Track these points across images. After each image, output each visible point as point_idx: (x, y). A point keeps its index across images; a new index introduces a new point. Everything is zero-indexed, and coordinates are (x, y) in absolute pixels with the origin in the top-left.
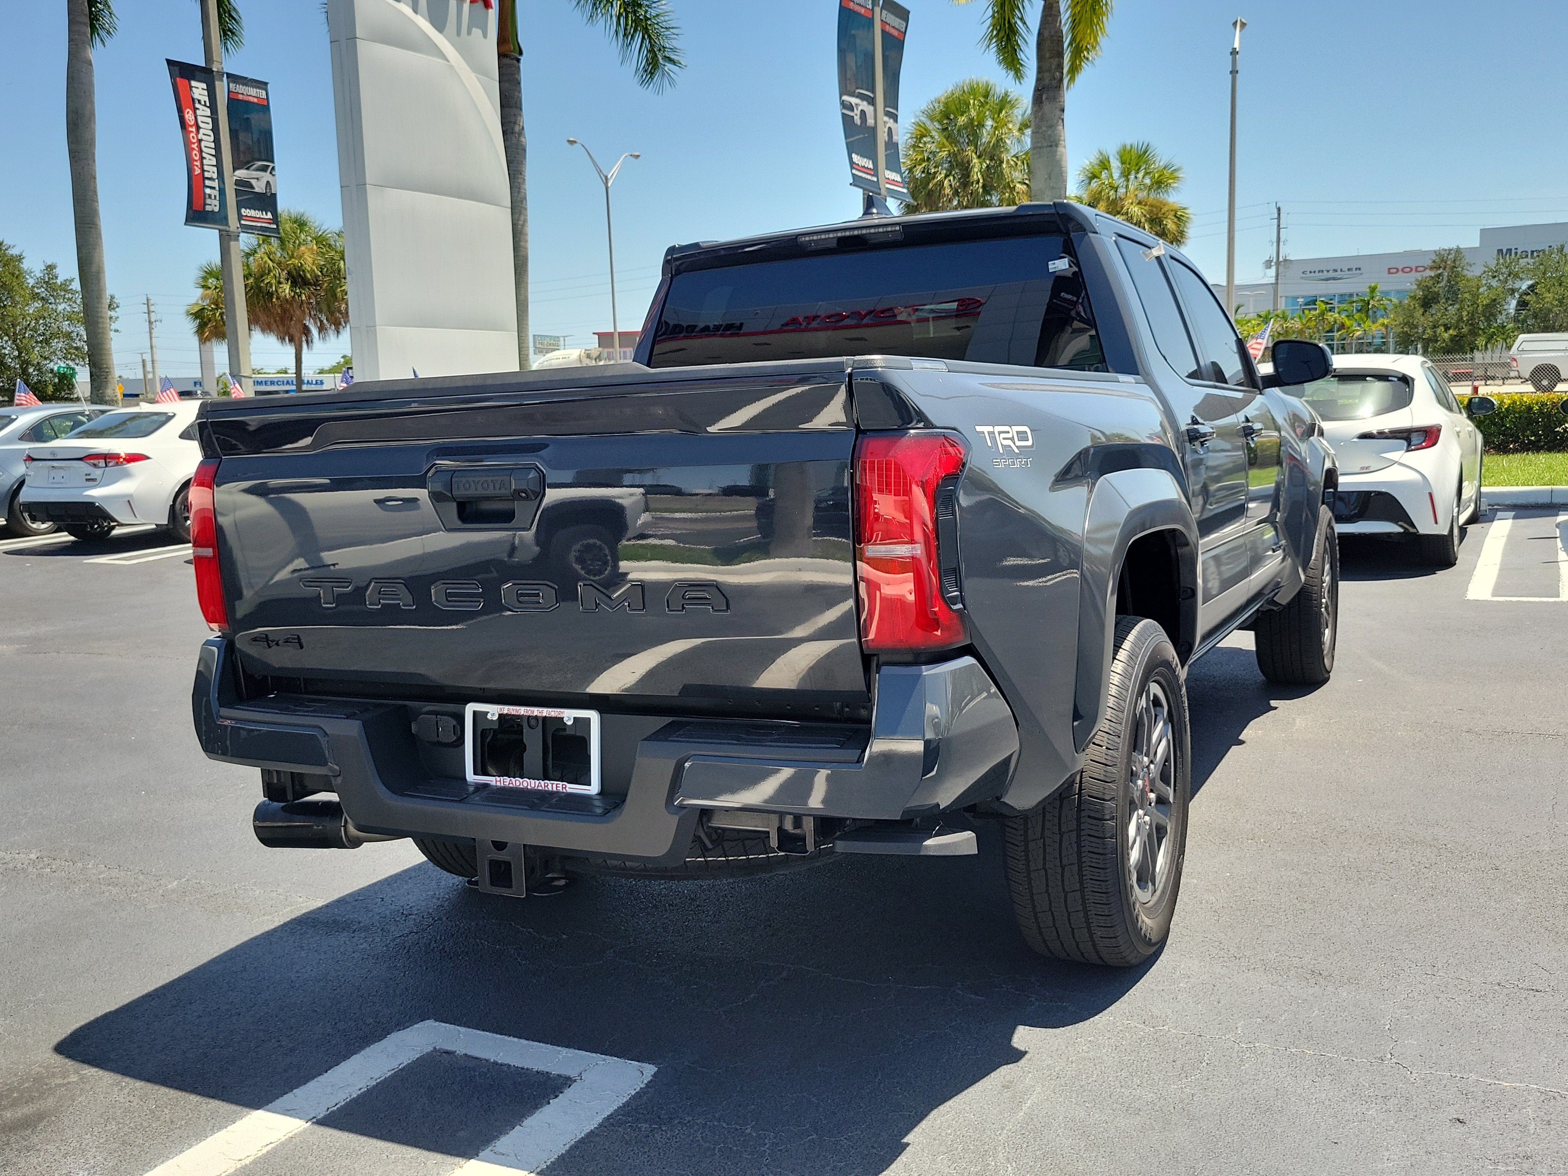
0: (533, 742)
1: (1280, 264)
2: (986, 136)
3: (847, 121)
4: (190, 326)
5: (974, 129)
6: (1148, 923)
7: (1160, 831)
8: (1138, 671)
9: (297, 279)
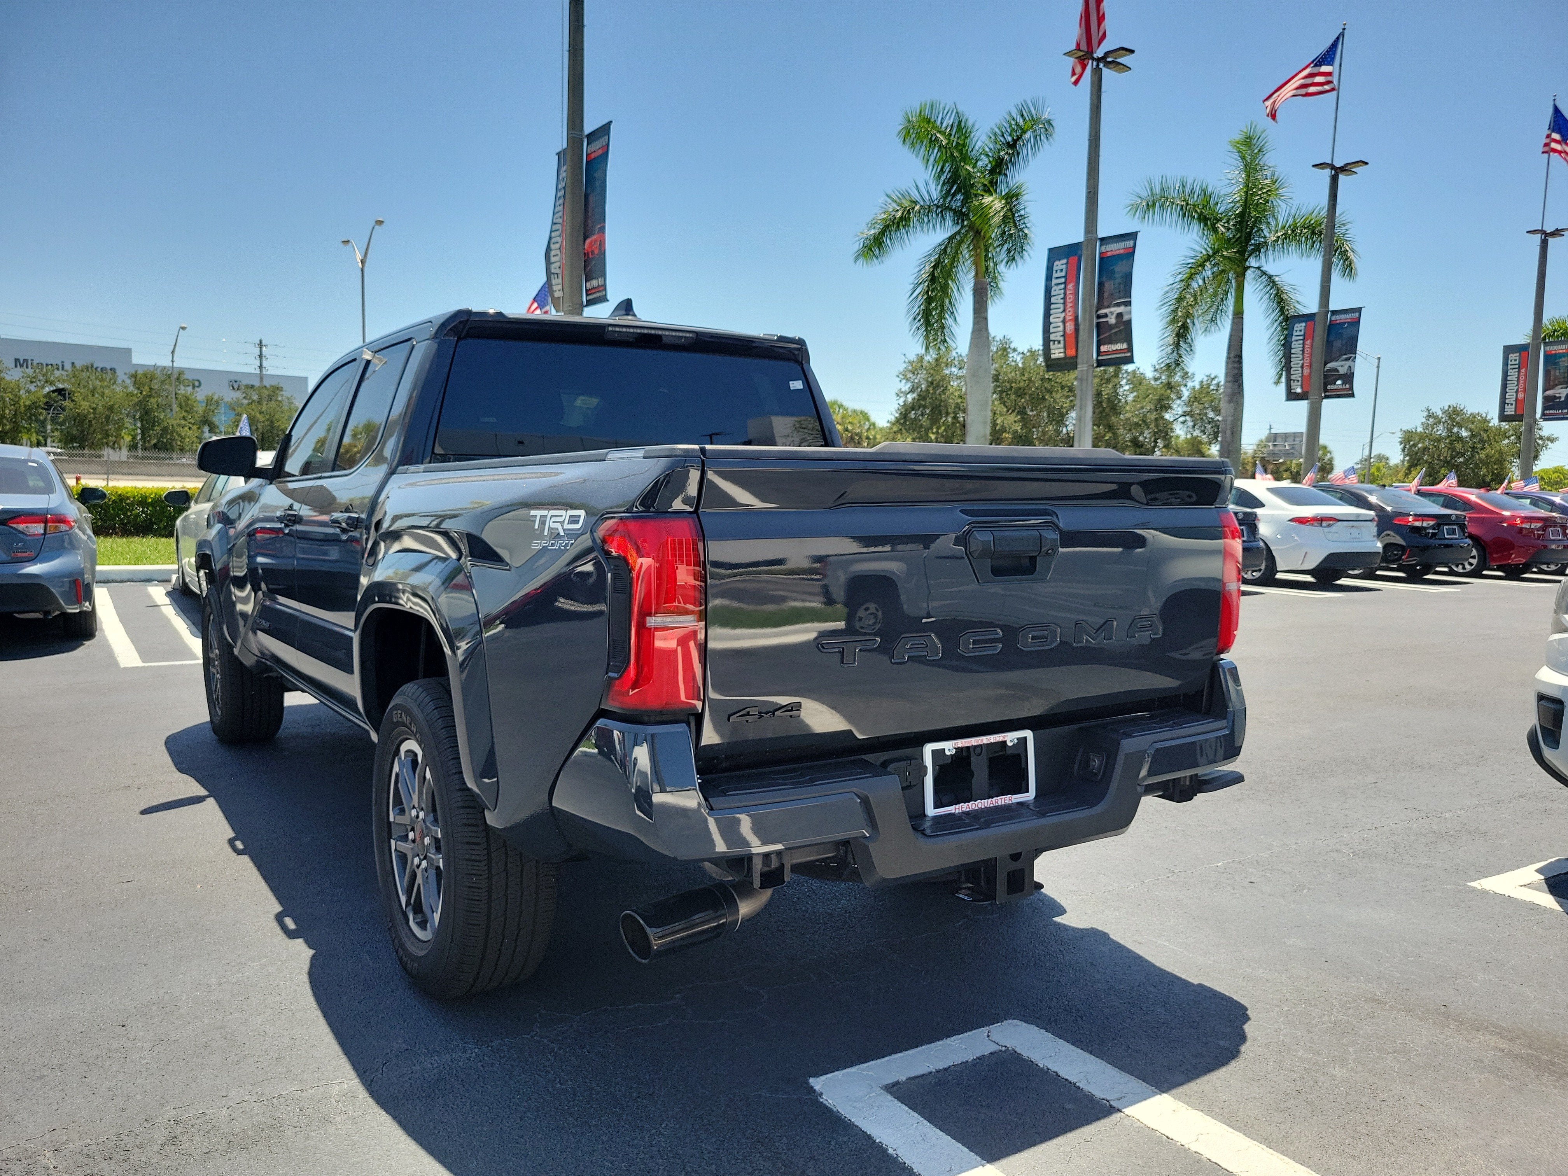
0: (980, 769)
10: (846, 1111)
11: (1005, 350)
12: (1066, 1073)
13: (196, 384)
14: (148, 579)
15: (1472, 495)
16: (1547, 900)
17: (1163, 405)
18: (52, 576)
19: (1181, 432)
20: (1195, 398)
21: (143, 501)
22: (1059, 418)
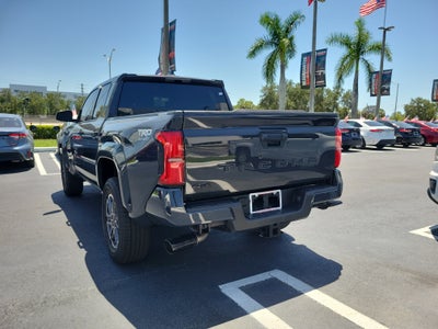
0: (266, 200)
10: (227, 294)
11: (291, 83)
12: (290, 284)
13: (64, 97)
14: (50, 151)
15: (423, 123)
16: (431, 236)
17: (336, 98)
18: (22, 150)
19: (341, 106)
20: (345, 96)
21: (49, 129)
22: (306, 103)
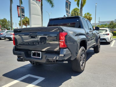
0: (36, 54)
1: (99, 22)
2: (77, 12)
3: (66, 10)
4: (19, 25)
5: (76, 11)
6: (82, 69)
7: (83, 62)
8: (82, 50)
9: (26, 21)
